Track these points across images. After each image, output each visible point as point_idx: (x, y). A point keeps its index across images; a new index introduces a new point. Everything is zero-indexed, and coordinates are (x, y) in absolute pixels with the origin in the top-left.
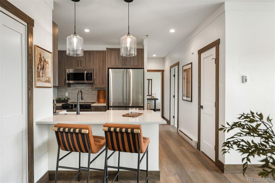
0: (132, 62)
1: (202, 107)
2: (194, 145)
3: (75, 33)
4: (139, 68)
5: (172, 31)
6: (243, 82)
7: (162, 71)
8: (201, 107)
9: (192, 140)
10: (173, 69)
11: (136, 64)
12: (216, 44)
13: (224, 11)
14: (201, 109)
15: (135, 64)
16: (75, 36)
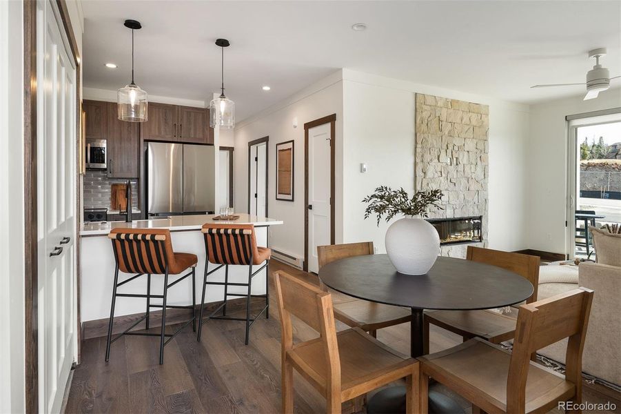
0: (192, 131)
1: (310, 207)
2: (301, 265)
3: (133, 83)
4: (205, 142)
5: (266, 88)
6: (361, 172)
7: (231, 150)
8: (308, 207)
9: (295, 259)
10: (253, 148)
11: (199, 135)
12: (331, 119)
13: (342, 80)
14: (309, 210)
15: (197, 136)
16: (133, 88)
